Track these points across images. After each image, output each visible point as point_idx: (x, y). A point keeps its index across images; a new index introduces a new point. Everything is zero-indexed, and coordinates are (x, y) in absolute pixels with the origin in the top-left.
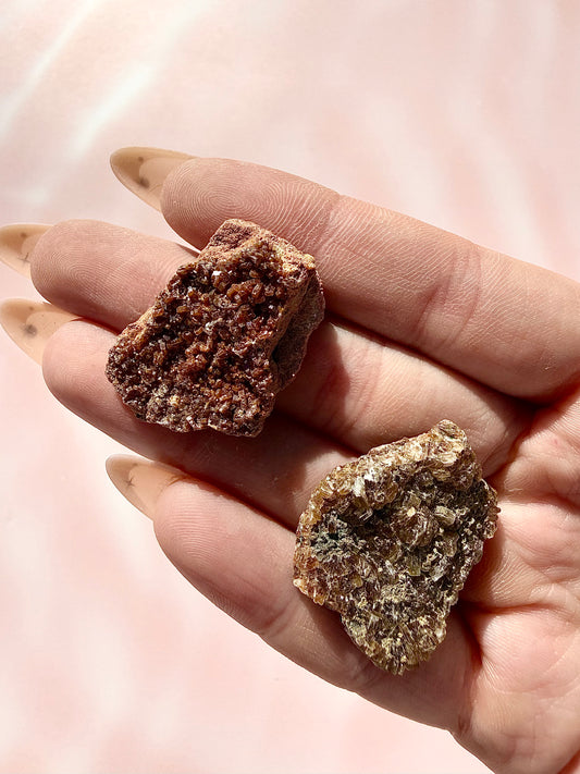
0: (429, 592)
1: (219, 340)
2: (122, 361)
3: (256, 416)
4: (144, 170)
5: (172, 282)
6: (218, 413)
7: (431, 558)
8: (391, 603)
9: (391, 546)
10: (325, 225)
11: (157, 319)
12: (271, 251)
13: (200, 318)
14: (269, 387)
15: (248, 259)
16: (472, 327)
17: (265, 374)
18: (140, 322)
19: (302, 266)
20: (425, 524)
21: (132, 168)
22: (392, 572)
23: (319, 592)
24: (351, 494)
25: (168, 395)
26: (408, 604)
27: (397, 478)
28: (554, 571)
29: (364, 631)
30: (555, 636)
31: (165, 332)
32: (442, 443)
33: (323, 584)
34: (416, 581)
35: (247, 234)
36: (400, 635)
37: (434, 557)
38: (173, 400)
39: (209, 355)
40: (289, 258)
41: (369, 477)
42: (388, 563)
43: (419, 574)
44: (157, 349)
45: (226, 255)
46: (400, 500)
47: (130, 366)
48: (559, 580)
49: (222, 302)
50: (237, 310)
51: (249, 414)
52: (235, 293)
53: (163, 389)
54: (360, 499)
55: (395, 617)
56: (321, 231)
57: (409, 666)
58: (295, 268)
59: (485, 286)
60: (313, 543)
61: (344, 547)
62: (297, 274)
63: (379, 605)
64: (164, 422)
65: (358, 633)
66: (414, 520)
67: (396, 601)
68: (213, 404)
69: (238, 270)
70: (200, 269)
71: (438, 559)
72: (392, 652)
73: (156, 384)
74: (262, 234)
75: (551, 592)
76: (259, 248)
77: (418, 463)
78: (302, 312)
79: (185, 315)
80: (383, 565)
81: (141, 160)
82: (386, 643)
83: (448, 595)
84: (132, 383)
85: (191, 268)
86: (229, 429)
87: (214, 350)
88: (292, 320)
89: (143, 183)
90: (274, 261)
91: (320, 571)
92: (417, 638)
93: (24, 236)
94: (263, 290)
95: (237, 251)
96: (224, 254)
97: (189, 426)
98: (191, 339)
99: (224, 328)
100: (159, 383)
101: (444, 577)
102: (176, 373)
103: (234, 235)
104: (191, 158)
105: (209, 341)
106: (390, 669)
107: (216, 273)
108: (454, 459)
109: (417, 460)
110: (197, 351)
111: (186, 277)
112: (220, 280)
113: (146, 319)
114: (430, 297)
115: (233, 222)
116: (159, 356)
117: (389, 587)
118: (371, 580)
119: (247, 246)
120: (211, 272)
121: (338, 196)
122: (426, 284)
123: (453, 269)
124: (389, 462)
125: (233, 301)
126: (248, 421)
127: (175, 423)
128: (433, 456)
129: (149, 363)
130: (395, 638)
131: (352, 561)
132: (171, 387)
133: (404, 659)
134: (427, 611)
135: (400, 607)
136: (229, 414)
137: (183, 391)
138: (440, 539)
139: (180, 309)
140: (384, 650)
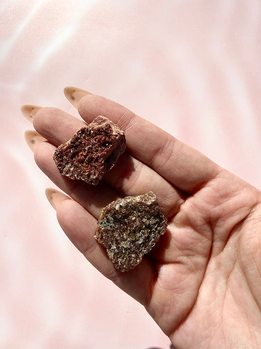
0: (137, 247)
1: (89, 152)
2: (59, 154)
3: (97, 178)
4: (74, 94)
5: (79, 132)
6: (85, 175)
7: (138, 235)
8: (123, 247)
9: (127, 229)
10: (129, 123)
11: (72, 143)
12: (110, 127)
13: (85, 144)
14: (102, 170)
15: (103, 129)
16: (168, 163)
17: (102, 165)
18: (67, 143)
19: (119, 134)
20: (138, 223)
21: (71, 93)
22: (125, 237)
23: (100, 239)
24: (115, 209)
25: (71, 167)
26: (129, 249)
27: (131, 206)
28: (187, 252)
29: (113, 254)
30: (183, 274)
31: (74, 147)
32: (148, 198)
33: (102, 236)
34: (133, 242)
35: (104, 121)
36: (125, 258)
37: (140, 235)
38: (72, 169)
39: (85, 156)
40: (115, 130)
41: (121, 204)
42: (125, 234)
43: (134, 240)
44: (70, 152)
45: (96, 127)
46: (131, 214)
47: (61, 156)
48: (188, 255)
49: (93, 141)
50: (96, 144)
51: (94, 177)
52: (97, 138)
53: (70, 165)
54: (117, 211)
55: (124, 252)
56: (127, 124)
57: (126, 269)
58: (116, 134)
59: (174, 151)
60: (101, 223)
61: (111, 227)
62: (117, 136)
63: (119, 247)
64: (68, 175)
65: (111, 255)
66: (135, 221)
67: (125, 247)
68: (84, 172)
69: (99, 131)
70: (88, 129)
71: (141, 236)
72: (121, 263)
73: (67, 163)
74: (109, 122)
75: (184, 259)
76: (106, 126)
77: (138, 203)
78: (117, 148)
79: (81, 143)
80: (123, 235)
81: (74, 91)
82: (120, 260)
83: (144, 250)
84: (60, 161)
85: (85, 128)
86: (88, 181)
87: (87, 155)
88: (114, 150)
89: (73, 98)
90: (111, 131)
91: (102, 233)
92: (130, 260)
93: (33, 109)
94: (105, 139)
95: (100, 126)
96: (96, 126)
97: (75, 178)
98: (81, 151)
99: (91, 148)
100: (69, 163)
101: (143, 243)
102: (74, 160)
103: (100, 121)
104: (90, 94)
105: (86, 152)
106: (120, 268)
107: (92, 132)
108: (150, 203)
109: (138, 201)
110: (82, 155)
111: (83, 131)
112: (93, 134)
113: (69, 142)
114: (157, 151)
115: (101, 116)
116: (70, 154)
117: (124, 242)
118: (118, 239)
119: (103, 125)
120: (91, 131)
121: (134, 115)
122: (156, 147)
123: (165, 144)
124: (129, 201)
125: (96, 141)
126: (93, 179)
127: (71, 176)
128: (143, 201)
129: (67, 156)
130: (123, 258)
131: (113, 231)
132: (72, 165)
133: (125, 266)
134: (136, 253)
135: (126, 249)
136: (89, 176)
137: (76, 166)
138: (143, 229)
139: (79, 141)
140: (118, 262)
